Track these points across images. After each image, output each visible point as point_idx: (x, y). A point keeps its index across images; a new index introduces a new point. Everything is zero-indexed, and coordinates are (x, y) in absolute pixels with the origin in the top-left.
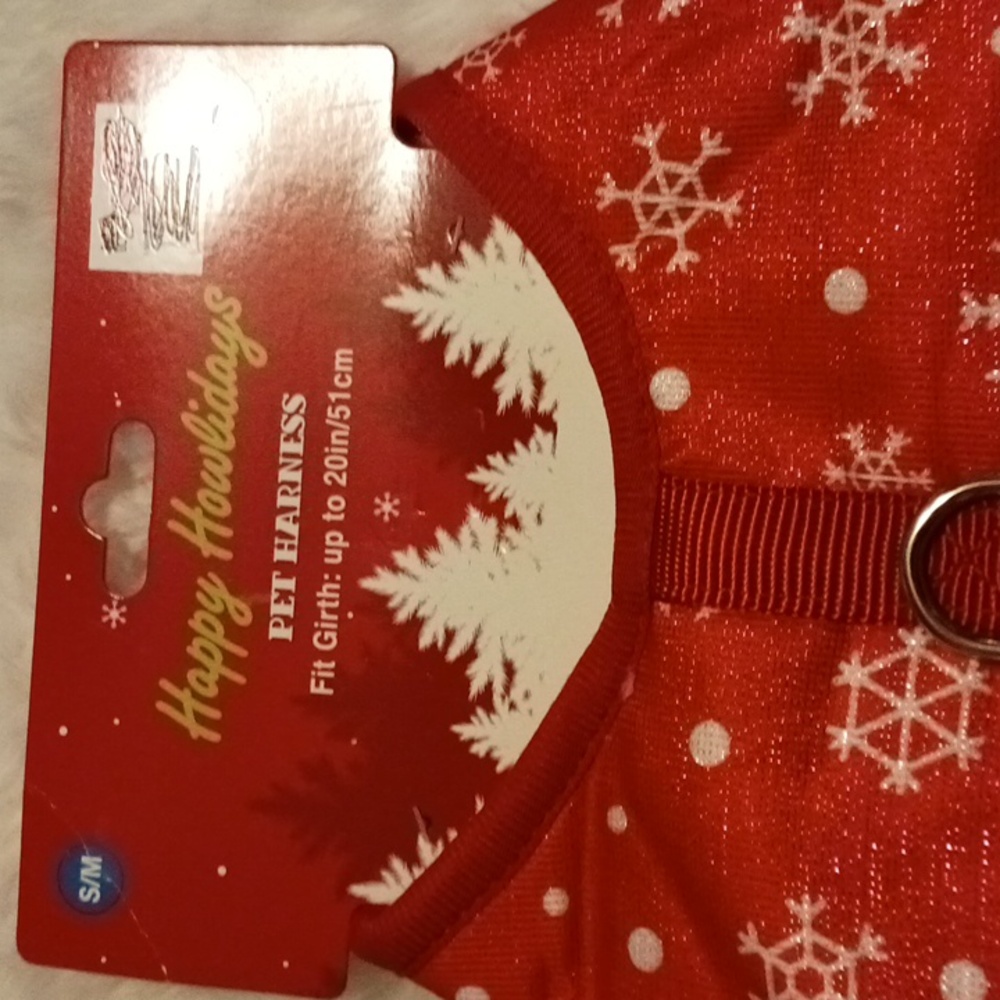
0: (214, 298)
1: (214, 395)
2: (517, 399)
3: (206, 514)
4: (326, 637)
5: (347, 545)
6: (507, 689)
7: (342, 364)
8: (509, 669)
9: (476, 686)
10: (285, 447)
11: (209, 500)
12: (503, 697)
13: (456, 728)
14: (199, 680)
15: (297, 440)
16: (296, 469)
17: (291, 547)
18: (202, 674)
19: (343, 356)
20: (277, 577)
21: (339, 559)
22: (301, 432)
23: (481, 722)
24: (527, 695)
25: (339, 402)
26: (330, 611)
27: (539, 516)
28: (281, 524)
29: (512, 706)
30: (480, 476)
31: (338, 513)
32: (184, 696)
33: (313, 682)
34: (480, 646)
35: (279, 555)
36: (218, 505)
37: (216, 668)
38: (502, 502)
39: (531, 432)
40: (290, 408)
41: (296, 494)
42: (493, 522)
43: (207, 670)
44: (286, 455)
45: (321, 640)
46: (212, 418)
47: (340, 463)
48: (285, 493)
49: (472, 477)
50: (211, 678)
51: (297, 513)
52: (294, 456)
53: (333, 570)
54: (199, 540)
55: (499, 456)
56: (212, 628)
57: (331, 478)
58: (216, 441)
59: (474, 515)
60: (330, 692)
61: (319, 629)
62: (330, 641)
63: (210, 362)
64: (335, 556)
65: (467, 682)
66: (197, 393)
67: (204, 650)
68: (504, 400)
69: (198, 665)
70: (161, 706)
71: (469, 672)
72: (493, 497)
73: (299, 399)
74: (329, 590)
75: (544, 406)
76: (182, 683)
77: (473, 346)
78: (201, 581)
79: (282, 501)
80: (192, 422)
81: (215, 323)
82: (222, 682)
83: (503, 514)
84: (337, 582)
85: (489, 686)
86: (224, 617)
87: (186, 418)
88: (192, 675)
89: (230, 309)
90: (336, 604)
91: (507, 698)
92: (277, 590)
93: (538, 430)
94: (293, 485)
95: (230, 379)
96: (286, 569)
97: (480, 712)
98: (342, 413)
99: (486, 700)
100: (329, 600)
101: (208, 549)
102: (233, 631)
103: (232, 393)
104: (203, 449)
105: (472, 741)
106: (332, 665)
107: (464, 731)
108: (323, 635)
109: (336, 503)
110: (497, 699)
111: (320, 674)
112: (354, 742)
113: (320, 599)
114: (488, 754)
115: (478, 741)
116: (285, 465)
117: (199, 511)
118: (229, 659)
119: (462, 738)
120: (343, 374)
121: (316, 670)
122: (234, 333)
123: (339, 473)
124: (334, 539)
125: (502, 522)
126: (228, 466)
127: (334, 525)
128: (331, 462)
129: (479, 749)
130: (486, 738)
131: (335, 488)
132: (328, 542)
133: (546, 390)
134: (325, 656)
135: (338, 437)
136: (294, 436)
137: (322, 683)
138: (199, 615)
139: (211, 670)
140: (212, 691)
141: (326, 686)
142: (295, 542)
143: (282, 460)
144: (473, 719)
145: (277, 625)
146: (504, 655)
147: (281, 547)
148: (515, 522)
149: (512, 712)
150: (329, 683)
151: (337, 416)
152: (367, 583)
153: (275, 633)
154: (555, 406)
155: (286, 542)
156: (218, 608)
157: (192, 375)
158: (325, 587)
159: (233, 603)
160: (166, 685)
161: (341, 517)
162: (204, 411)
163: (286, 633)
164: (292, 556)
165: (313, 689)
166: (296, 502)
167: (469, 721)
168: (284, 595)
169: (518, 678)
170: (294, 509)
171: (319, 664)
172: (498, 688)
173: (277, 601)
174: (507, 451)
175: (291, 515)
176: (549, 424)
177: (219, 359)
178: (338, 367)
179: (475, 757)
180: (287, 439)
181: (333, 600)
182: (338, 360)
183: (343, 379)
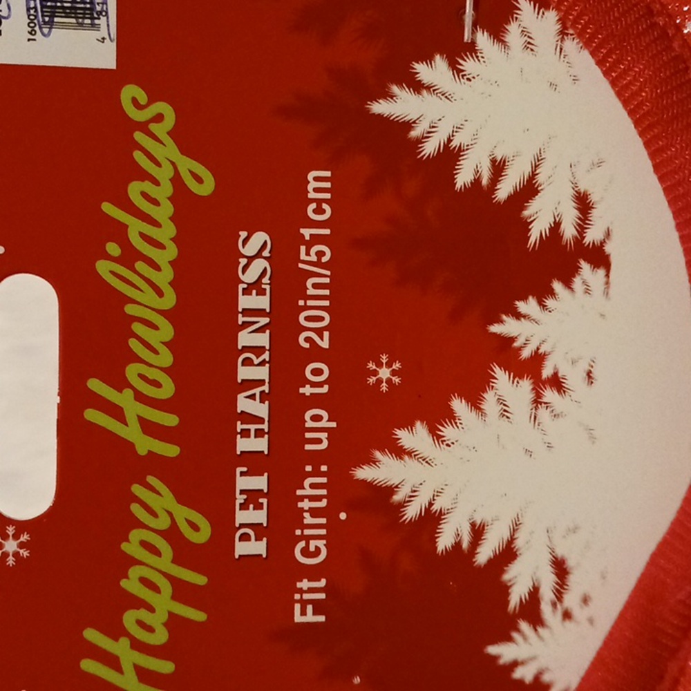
0: (135, 102)
1: (143, 236)
2: (556, 227)
3: (140, 397)
4: (312, 548)
5: (334, 425)
6: (559, 594)
7: (316, 190)
8: (561, 569)
9: (517, 594)
10: (245, 302)
11: (142, 377)
12: (554, 605)
13: (492, 650)
14: (140, 623)
15: (261, 292)
16: (261, 330)
17: (259, 433)
18: (143, 614)
19: (316, 179)
20: (242, 474)
21: (324, 445)
22: (266, 280)
23: (525, 638)
24: (586, 600)
25: (316, 239)
26: (314, 512)
27: (589, 374)
28: (244, 404)
29: (567, 615)
30: (507, 327)
31: (320, 385)
32: (120, 648)
33: (297, 607)
34: (519, 543)
35: (243, 445)
36: (157, 384)
37: (164, 603)
38: (538, 358)
39: (575, 270)
40: (250, 249)
41: (262, 364)
42: (526, 385)
43: (151, 609)
44: (247, 312)
45: (306, 552)
46: (140, 266)
47: (321, 319)
48: (247, 362)
49: (495, 329)
50: (157, 620)
51: (266, 388)
52: (259, 312)
53: (316, 458)
54: (132, 433)
55: (532, 301)
56: (155, 551)
57: (307, 339)
58: (149, 297)
59: (501, 377)
60: (322, 619)
61: (303, 537)
62: (318, 551)
63: (135, 190)
64: (319, 441)
65: (505, 590)
66: (119, 232)
67: (145, 581)
68: (538, 230)
69: (139, 603)
70: (89, 666)
71: (506, 577)
72: (526, 353)
73: (260, 238)
74: (313, 486)
75: (593, 236)
76: (117, 631)
77: (493, 161)
78: (137, 489)
79: (244, 373)
80: (112, 273)
81: (139, 136)
82: (174, 622)
83: (540, 374)
84: (322, 474)
85: (534, 594)
86: (172, 534)
87: (103, 268)
88: (130, 619)
89: (159, 118)
90: (324, 503)
91: (559, 606)
92: (242, 492)
93: (585, 267)
94: (258, 350)
95: (164, 212)
96: (254, 462)
97: (524, 626)
98: (320, 254)
99: (531, 611)
100: (313, 498)
101: (145, 445)
102: (184, 552)
103: (167, 232)
104: (130, 309)
105: (515, 664)
106: (323, 583)
107: (504, 652)
108: (308, 544)
109: (317, 372)
110: (546, 608)
111: (306, 596)
112: (357, 680)
113: (302, 498)
114: (537, 678)
115: (523, 663)
116: (246, 325)
117: (128, 393)
118: (181, 591)
119: (502, 662)
120: (319, 202)
121: (301, 591)
122: (168, 151)
123: (319, 332)
124: (316, 418)
125: (539, 385)
126: (167, 331)
127: (316, 401)
128: (308, 319)
129: (525, 674)
130: (533, 658)
131: (315, 353)
132: (310, 424)
133: (595, 214)
134: (312, 573)
135: (315, 286)
136: (255, 287)
137: (310, 608)
138: (136, 535)
139: (157, 609)
140: (160, 637)
141: (315, 613)
142: (265, 427)
143: (241, 319)
144: (515, 635)
145: (245, 537)
146: (552, 551)
147: (245, 433)
148: (556, 383)
149: (568, 623)
150: (318, 607)
151: (314, 258)
152: (364, 473)
153: (241, 549)
154: (608, 234)
155: (253, 427)
156: (163, 523)
157: (108, 208)
158: (307, 482)
159: (183, 514)
160: (92, 635)
161: (325, 389)
162: (130, 257)
163: (258, 547)
164: (261, 445)
165: (298, 618)
166: (263, 373)
167: (510, 639)
168: (252, 497)
169: (572, 580)
170: (262, 382)
171: (304, 584)
172: (547, 594)
173: (244, 506)
174: (543, 294)
175: (257, 391)
176: (599, 258)
177: (147, 186)
178: (312, 195)
179: (520, 682)
180: (247, 292)
181: (318, 498)
182: (312, 185)
183: (319, 211)
